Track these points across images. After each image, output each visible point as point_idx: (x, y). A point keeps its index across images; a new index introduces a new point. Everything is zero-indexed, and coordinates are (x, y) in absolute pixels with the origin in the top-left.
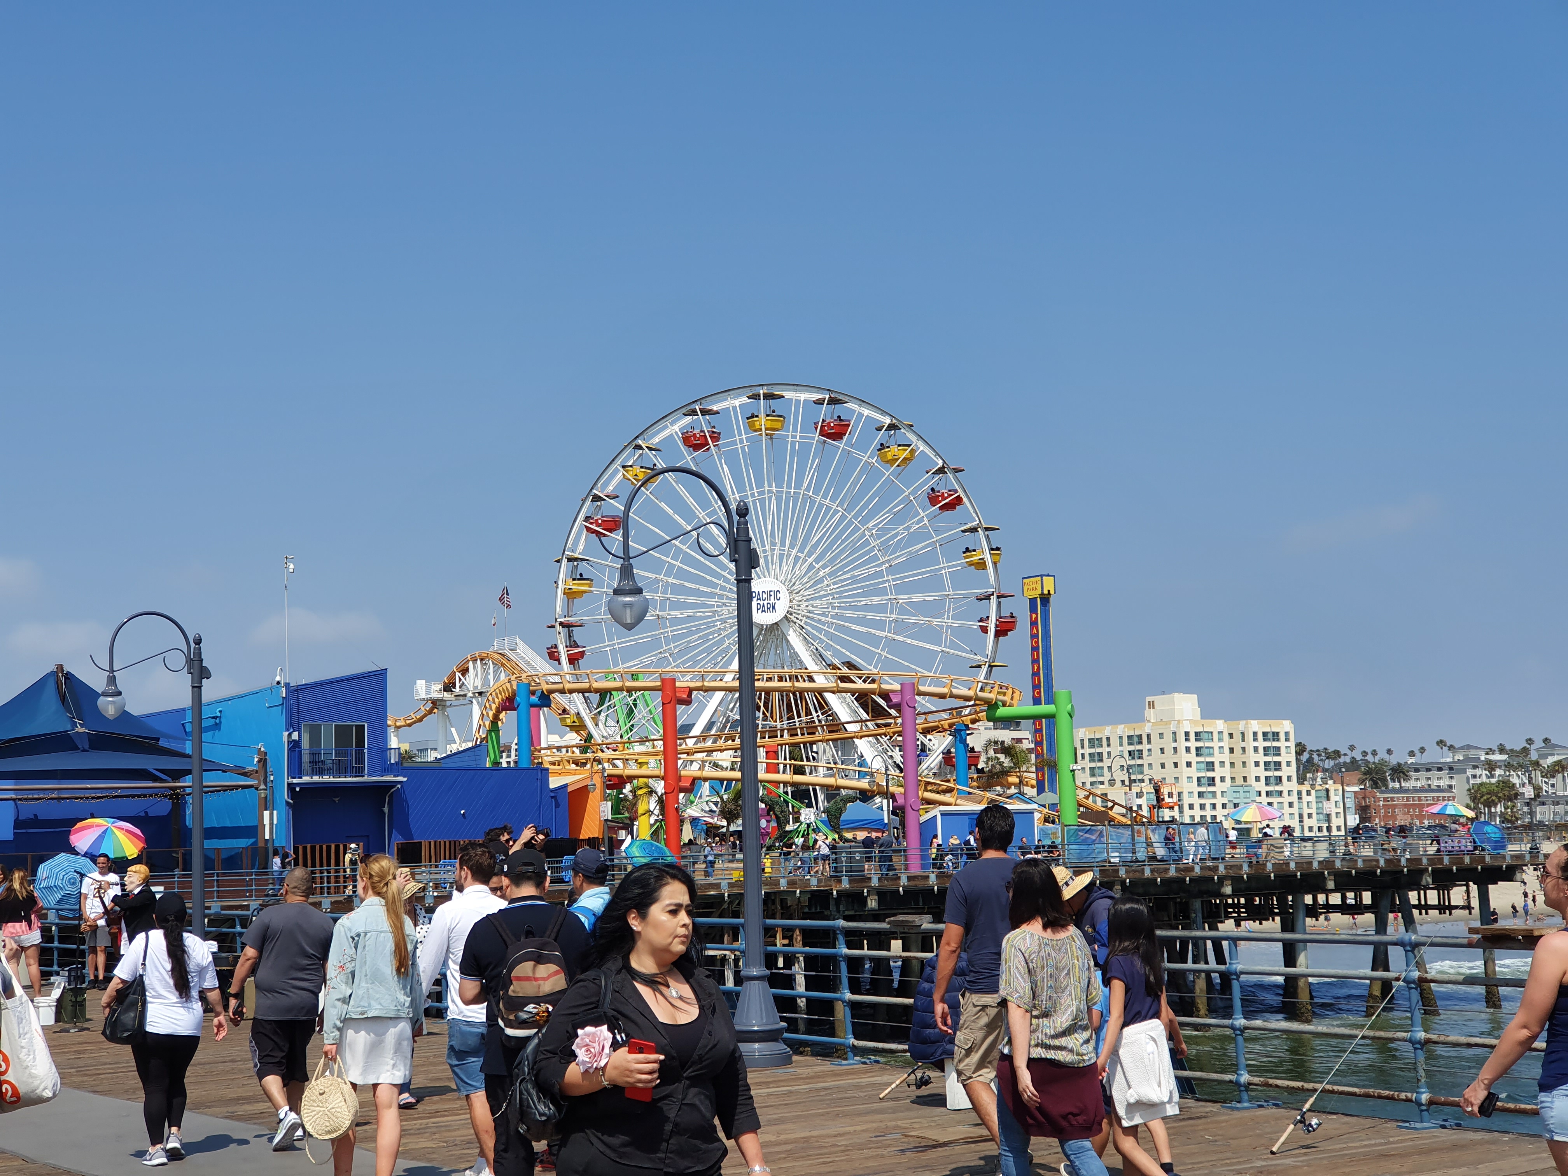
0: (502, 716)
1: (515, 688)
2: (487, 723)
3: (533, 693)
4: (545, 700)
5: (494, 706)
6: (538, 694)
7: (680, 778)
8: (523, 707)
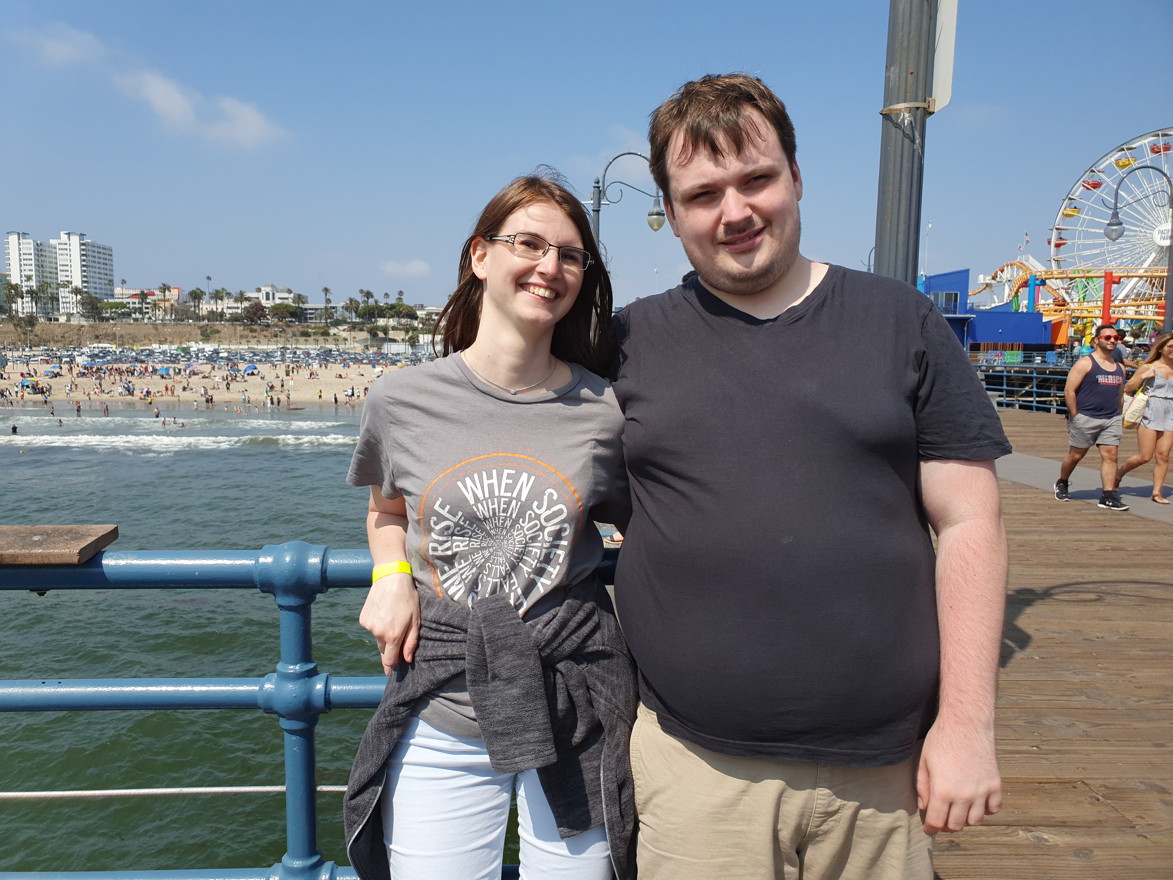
0: (1021, 290)
1: (1029, 277)
2: (1013, 293)
3: (1037, 279)
4: (1043, 282)
5: (1017, 286)
6: (1040, 280)
7: (1110, 318)
8: (1032, 286)
